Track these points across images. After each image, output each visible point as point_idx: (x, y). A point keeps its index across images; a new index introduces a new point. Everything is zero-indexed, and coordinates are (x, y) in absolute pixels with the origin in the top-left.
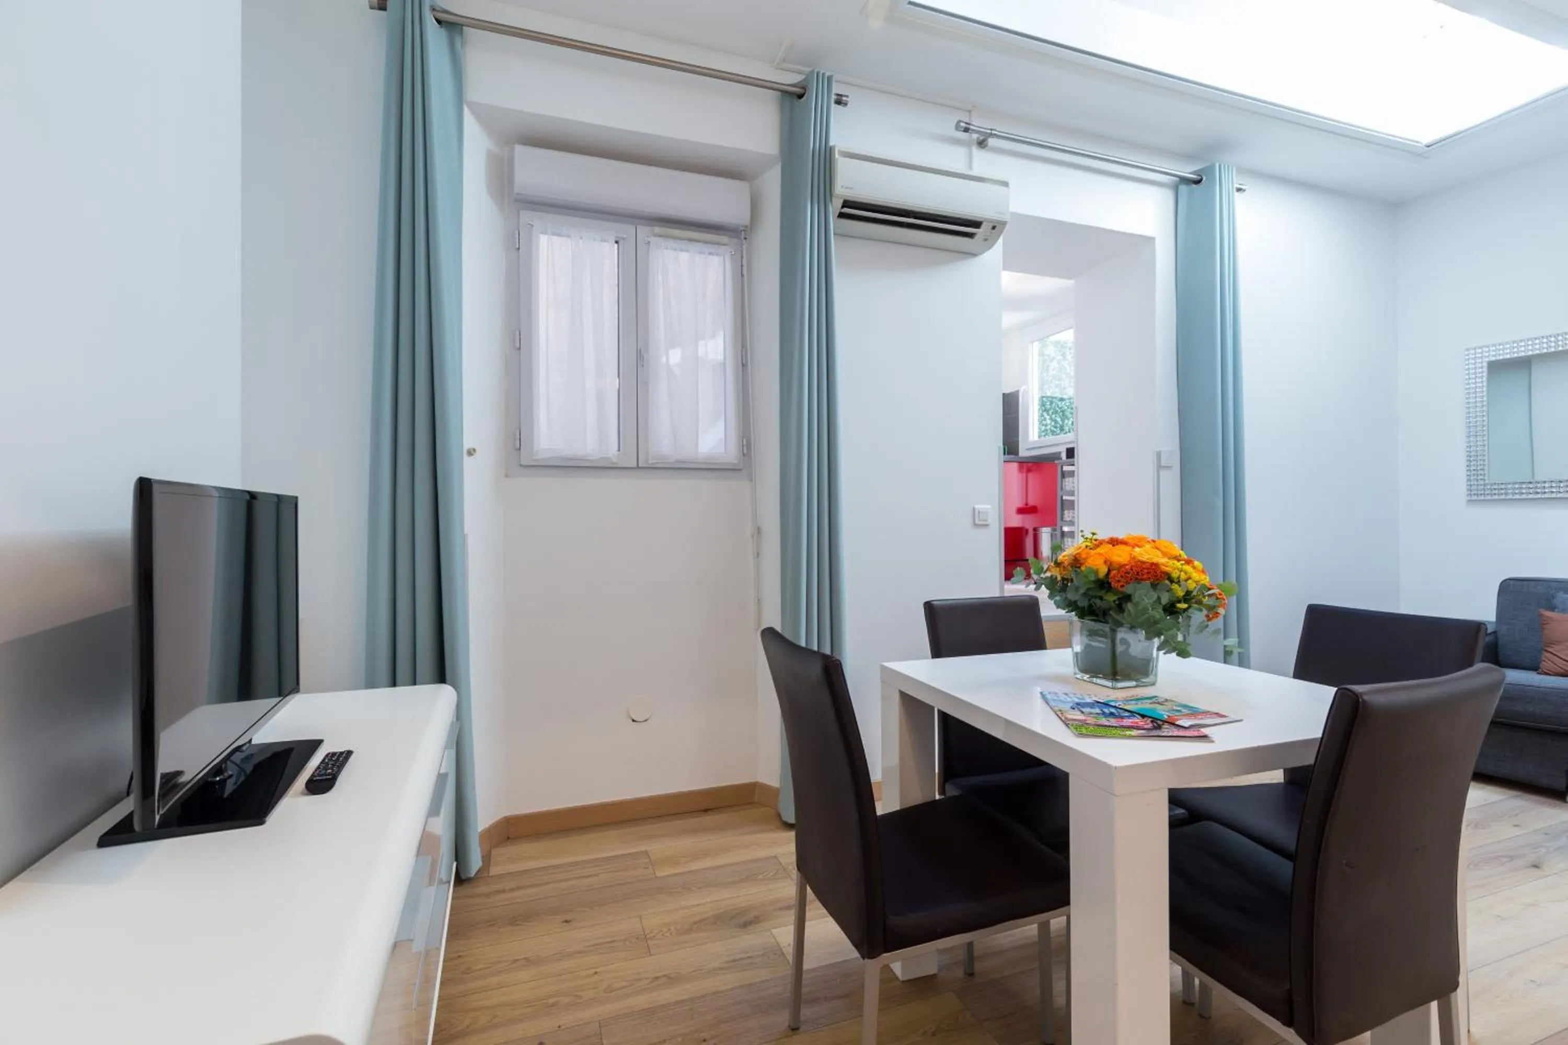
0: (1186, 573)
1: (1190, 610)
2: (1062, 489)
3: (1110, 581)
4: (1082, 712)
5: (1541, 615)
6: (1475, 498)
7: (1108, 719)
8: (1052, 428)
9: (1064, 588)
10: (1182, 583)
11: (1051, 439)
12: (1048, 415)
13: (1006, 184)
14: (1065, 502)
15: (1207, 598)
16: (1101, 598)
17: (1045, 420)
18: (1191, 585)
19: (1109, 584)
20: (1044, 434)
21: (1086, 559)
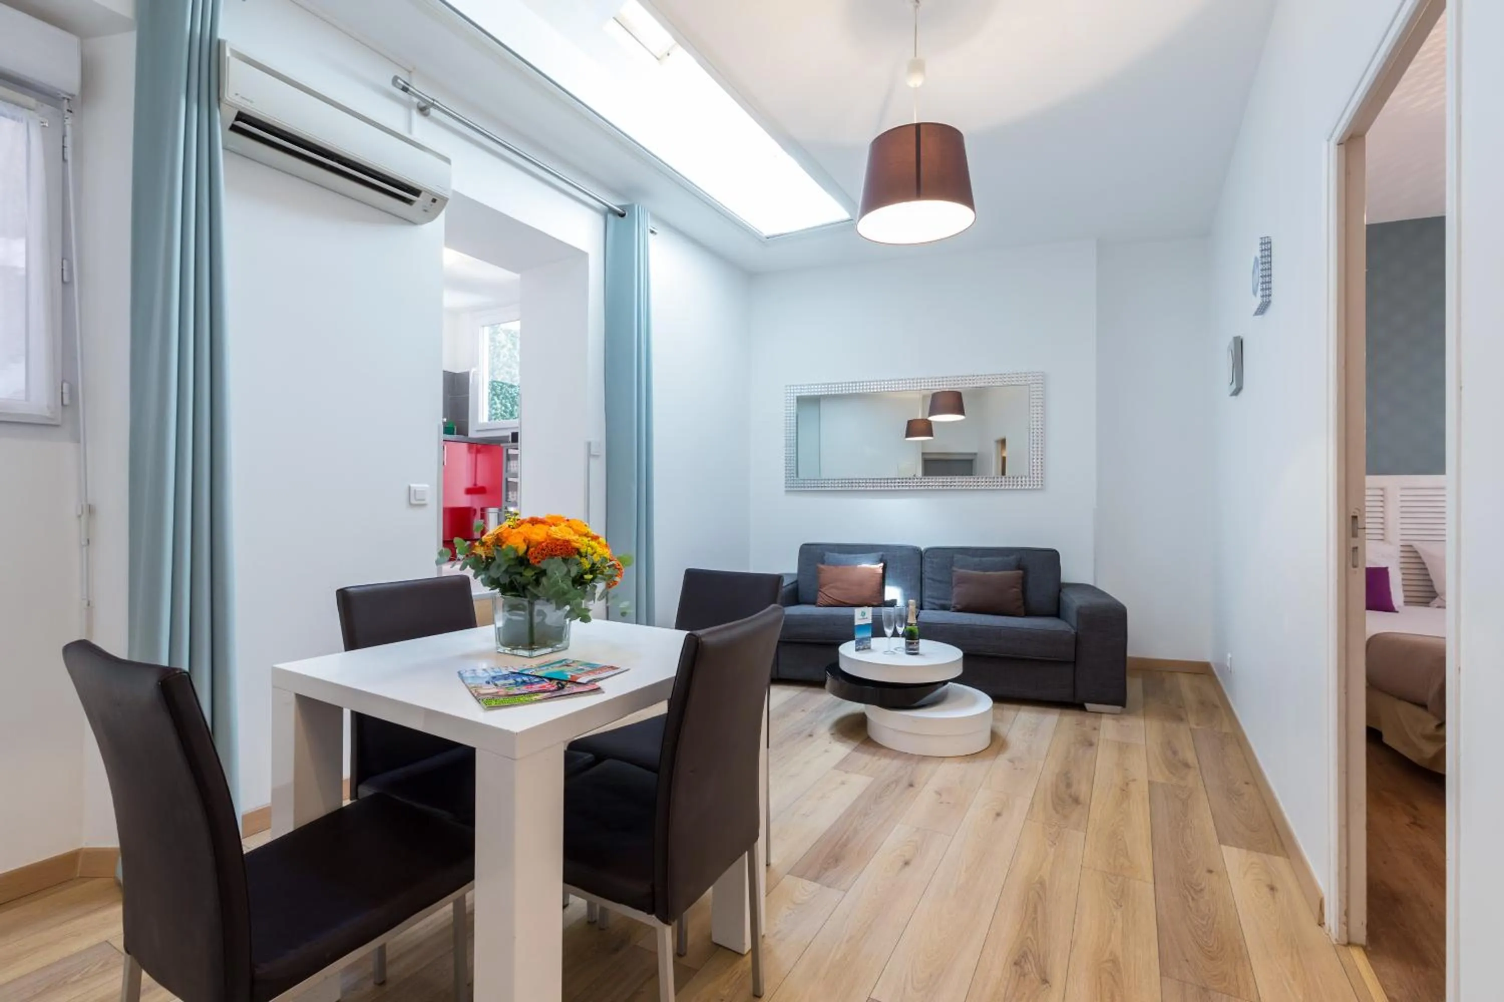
0: (592, 548)
1: (596, 580)
2: (507, 471)
3: (528, 557)
4: (496, 685)
5: (818, 567)
6: (789, 489)
7: (518, 688)
8: (503, 412)
9: (487, 568)
10: (589, 556)
11: (500, 423)
12: (498, 399)
13: (447, 160)
14: (509, 484)
15: (607, 568)
16: (521, 574)
17: (495, 403)
18: (596, 558)
19: (528, 561)
20: (493, 417)
21: (507, 538)
